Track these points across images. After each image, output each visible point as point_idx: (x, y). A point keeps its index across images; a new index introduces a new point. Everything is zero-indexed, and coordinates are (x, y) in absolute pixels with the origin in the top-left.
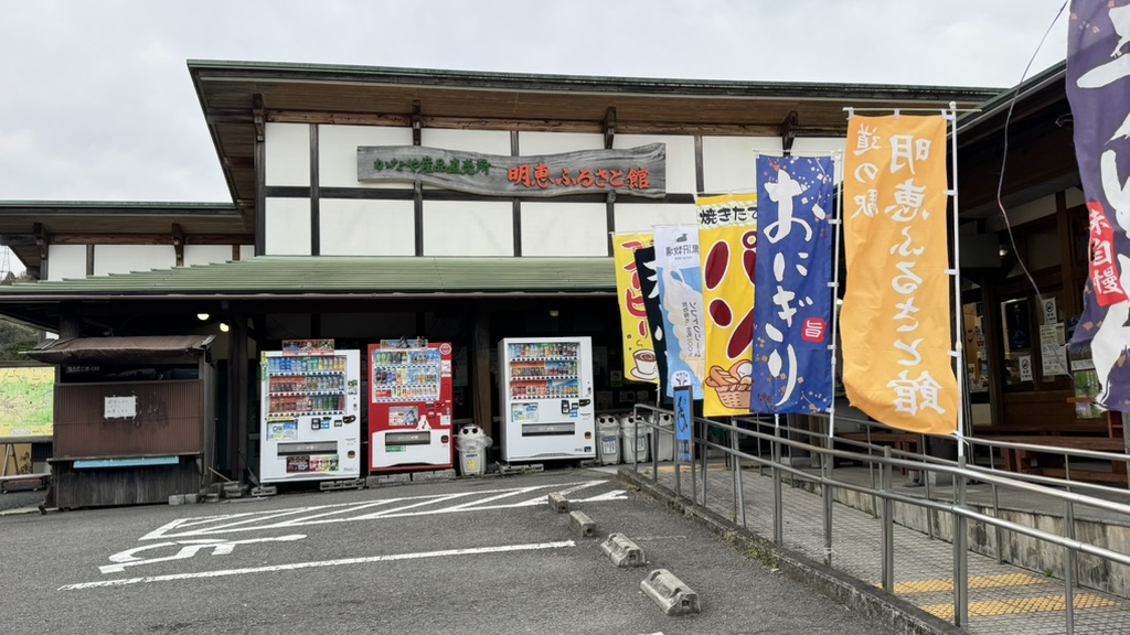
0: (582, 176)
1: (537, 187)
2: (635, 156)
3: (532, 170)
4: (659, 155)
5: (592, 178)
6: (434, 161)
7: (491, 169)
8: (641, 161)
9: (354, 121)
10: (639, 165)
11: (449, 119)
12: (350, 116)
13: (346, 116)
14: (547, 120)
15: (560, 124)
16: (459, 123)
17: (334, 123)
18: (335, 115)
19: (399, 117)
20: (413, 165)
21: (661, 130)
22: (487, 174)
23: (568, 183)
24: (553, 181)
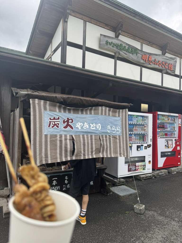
0: (159, 63)
1: (148, 63)
2: (171, 60)
3: (148, 57)
4: (176, 61)
5: (161, 64)
6: (123, 46)
7: (138, 54)
8: (172, 62)
9: (98, 24)
10: (171, 63)
11: (126, 33)
12: (97, 22)
13: (96, 21)
14: (150, 42)
15: (153, 45)
16: (128, 35)
17: (91, 23)
18: (92, 20)
19: (111, 27)
20: (117, 46)
21: (174, 54)
22: (137, 55)
23: (156, 64)
24: (152, 62)
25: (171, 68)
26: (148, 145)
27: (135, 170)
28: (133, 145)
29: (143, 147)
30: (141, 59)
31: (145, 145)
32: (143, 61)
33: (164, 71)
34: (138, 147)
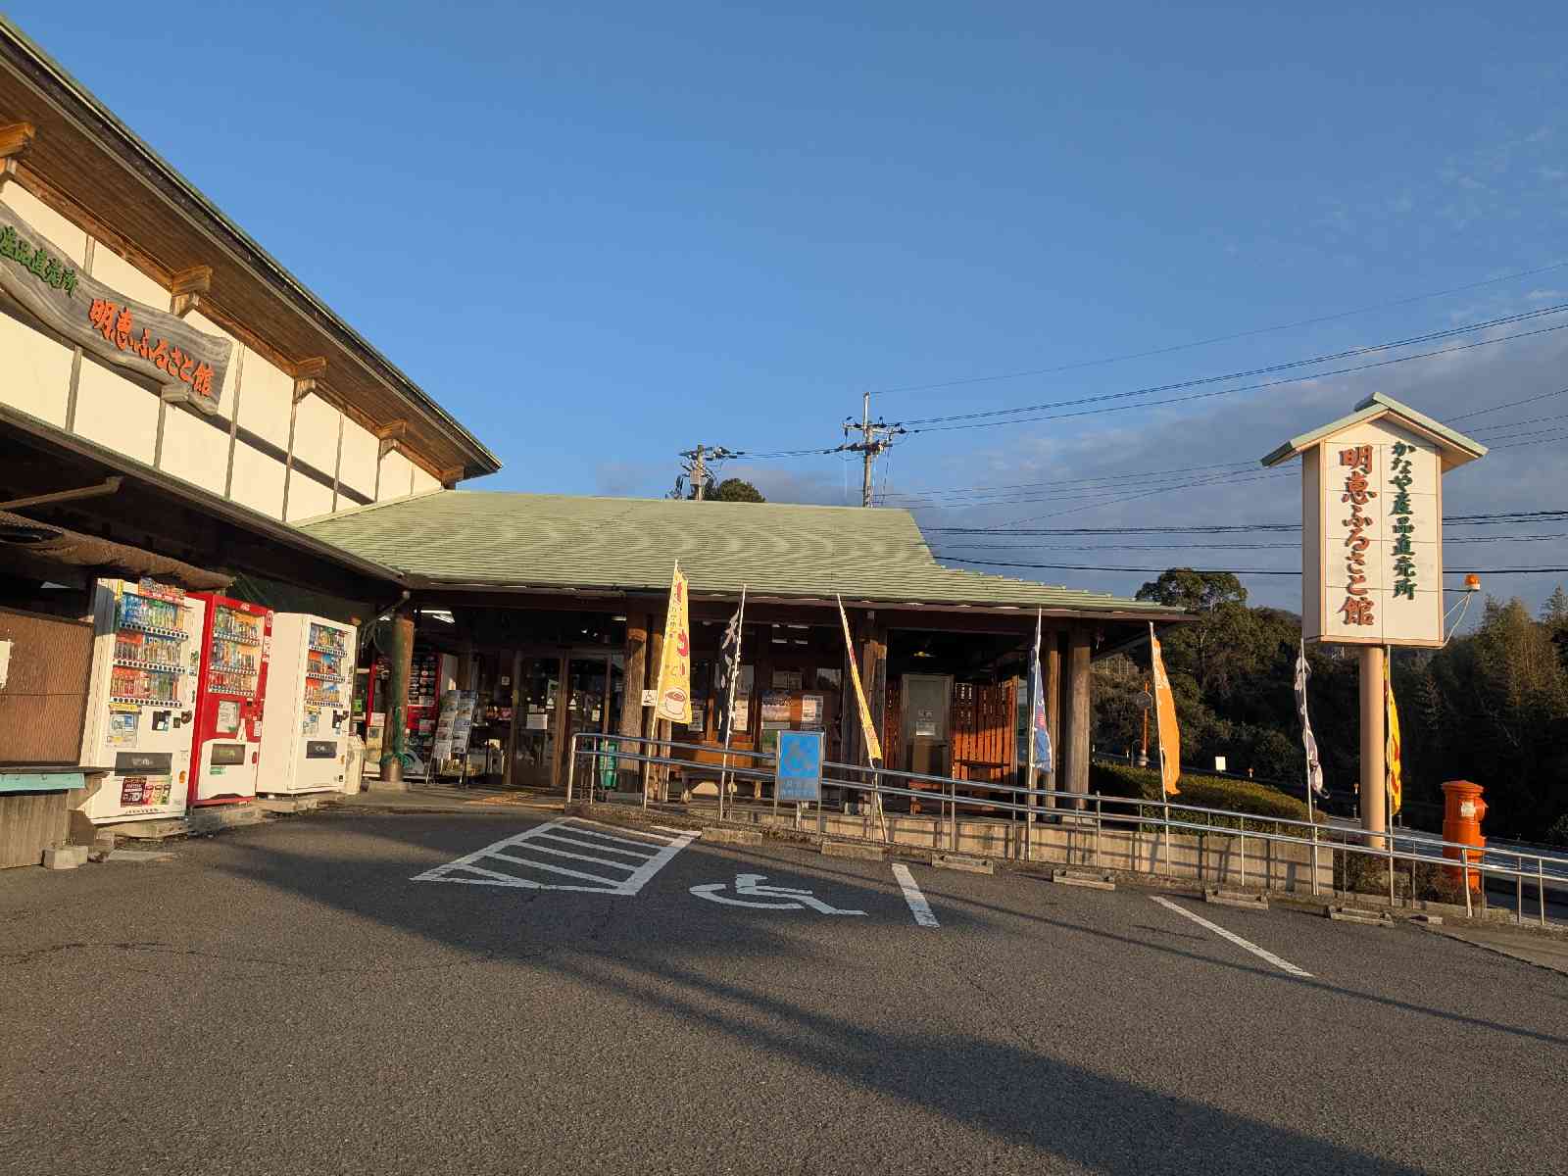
0: (159, 351)
1: (113, 344)
2: (208, 346)
3: (116, 316)
4: (223, 354)
5: (167, 358)
6: (17, 239)
7: (75, 291)
8: (209, 357)
10: (207, 361)
14: (124, 241)
15: (136, 255)
16: (38, 187)
22: (68, 296)
23: (144, 353)
24: (132, 343)
25: (205, 385)
26: (183, 714)
27: (142, 802)
28: (145, 708)
29: (171, 720)
30: (86, 318)
31: (176, 713)
32: (90, 327)
33: (169, 393)
34: (159, 717)
